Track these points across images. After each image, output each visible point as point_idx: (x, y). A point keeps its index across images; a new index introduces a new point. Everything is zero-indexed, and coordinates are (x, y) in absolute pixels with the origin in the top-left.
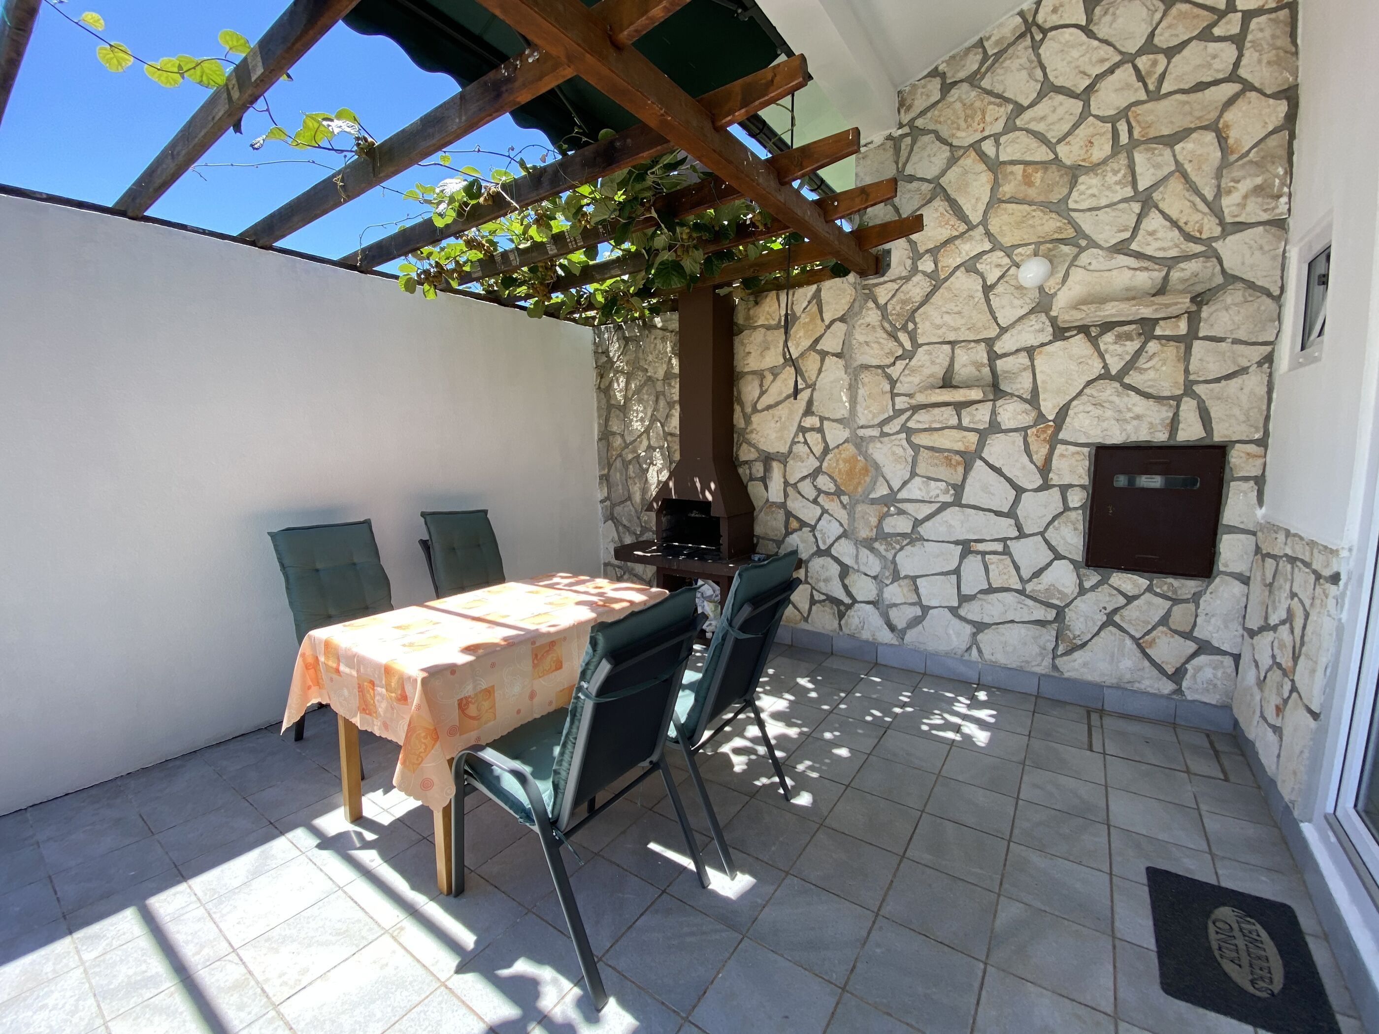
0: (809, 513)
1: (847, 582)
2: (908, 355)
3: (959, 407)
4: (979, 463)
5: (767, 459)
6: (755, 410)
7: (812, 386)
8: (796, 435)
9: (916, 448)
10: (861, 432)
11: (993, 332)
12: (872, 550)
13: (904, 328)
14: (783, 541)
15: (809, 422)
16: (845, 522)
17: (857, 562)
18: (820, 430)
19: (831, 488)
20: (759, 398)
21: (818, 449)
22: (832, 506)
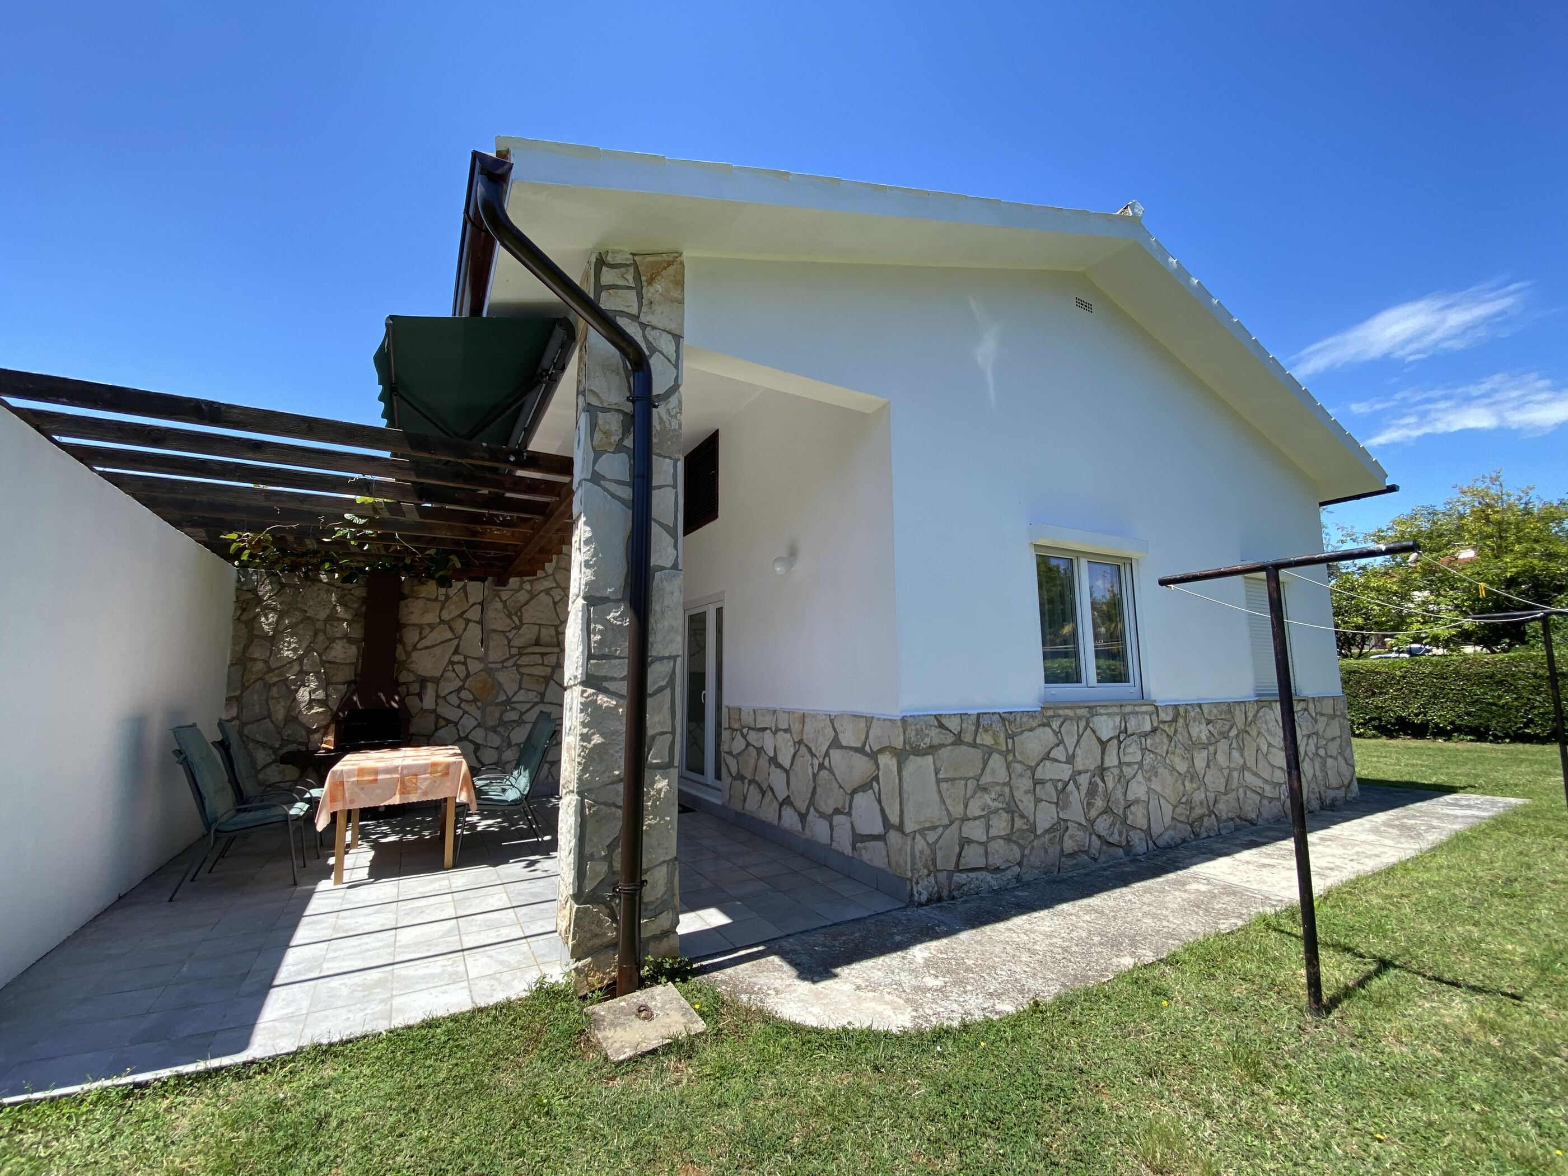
0: (453, 714)
1: (478, 754)
2: (518, 628)
3: (543, 655)
4: (552, 682)
5: (423, 681)
6: (415, 648)
7: (460, 638)
8: (447, 666)
9: (522, 674)
10: (491, 666)
11: (557, 623)
12: (495, 732)
13: (516, 614)
14: (433, 735)
15: (456, 658)
16: (479, 717)
17: (486, 741)
18: (465, 663)
19: (471, 697)
20: (419, 641)
21: (462, 675)
22: (472, 709)
